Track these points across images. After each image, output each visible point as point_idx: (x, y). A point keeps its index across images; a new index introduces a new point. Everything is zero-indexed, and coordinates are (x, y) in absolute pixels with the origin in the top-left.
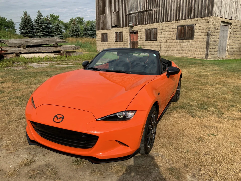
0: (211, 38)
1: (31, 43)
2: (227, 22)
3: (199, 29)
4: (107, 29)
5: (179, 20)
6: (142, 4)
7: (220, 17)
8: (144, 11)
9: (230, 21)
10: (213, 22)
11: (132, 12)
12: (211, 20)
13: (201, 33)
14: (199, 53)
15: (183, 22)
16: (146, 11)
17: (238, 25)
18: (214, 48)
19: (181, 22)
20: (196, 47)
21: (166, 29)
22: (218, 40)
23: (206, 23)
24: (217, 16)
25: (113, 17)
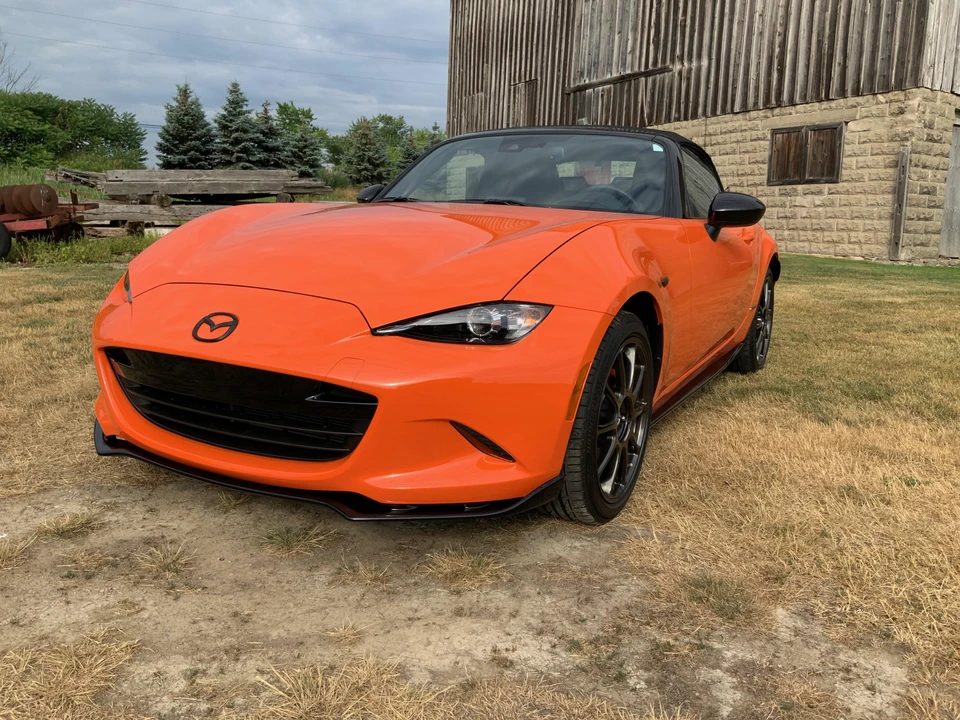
0: (914, 177)
3: (864, 142)
5: (779, 106)
6: (629, 49)
7: (952, 92)
8: (635, 76)
10: (924, 113)
11: (590, 79)
12: (914, 102)
13: (870, 157)
14: (861, 236)
15: (794, 115)
16: (647, 74)
18: (926, 219)
19: (786, 114)
20: (848, 216)
21: (725, 143)
22: (944, 185)
23: (892, 114)
24: (937, 87)
25: (514, 103)
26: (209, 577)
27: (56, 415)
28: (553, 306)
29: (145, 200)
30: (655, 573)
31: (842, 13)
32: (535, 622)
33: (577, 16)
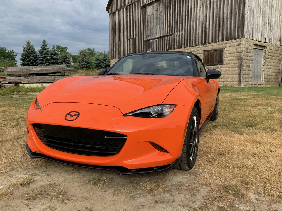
0: (244, 63)
1: (34, 71)
2: (260, 44)
3: (229, 53)
5: (205, 44)
6: (162, 29)
7: (252, 39)
8: (164, 36)
9: (264, 44)
10: (245, 45)
11: (151, 37)
12: (243, 42)
13: (231, 58)
14: (230, 79)
15: (210, 46)
16: (167, 36)
17: (273, 49)
18: (248, 74)
19: (207, 46)
20: (226, 74)
22: (252, 65)
23: (237, 46)
24: (248, 38)
25: (129, 44)
26: (74, 196)
27: (8, 145)
28: (176, 105)
29: (19, 76)
30: (210, 184)
31: (221, 18)
32: (181, 203)
33: (147, 20)
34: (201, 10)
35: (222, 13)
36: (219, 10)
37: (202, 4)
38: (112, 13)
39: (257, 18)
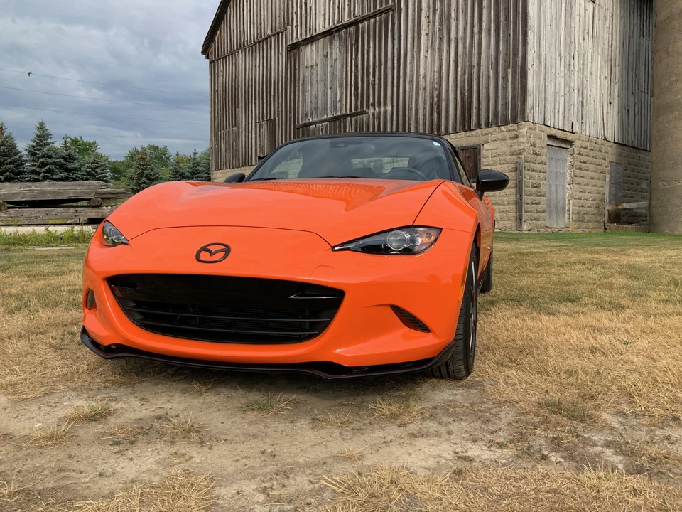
0: (527, 177)
1: (24, 194)
2: (562, 137)
3: (495, 157)
4: (242, 166)
6: (338, 99)
7: (545, 125)
8: (344, 117)
9: (570, 137)
10: (530, 137)
11: (312, 119)
12: (524, 131)
13: (499, 166)
14: (498, 216)
16: (351, 115)
17: (589, 148)
18: (537, 204)
22: (545, 182)
23: (511, 138)
24: (536, 121)
25: (260, 134)
26: (223, 433)
28: (442, 229)
30: (517, 402)
31: (475, 76)
32: (466, 436)
33: (301, 77)
34: (429, 58)
35: (475, 63)
36: (469, 58)
37: (430, 42)
38: (217, 60)
39: (553, 77)
